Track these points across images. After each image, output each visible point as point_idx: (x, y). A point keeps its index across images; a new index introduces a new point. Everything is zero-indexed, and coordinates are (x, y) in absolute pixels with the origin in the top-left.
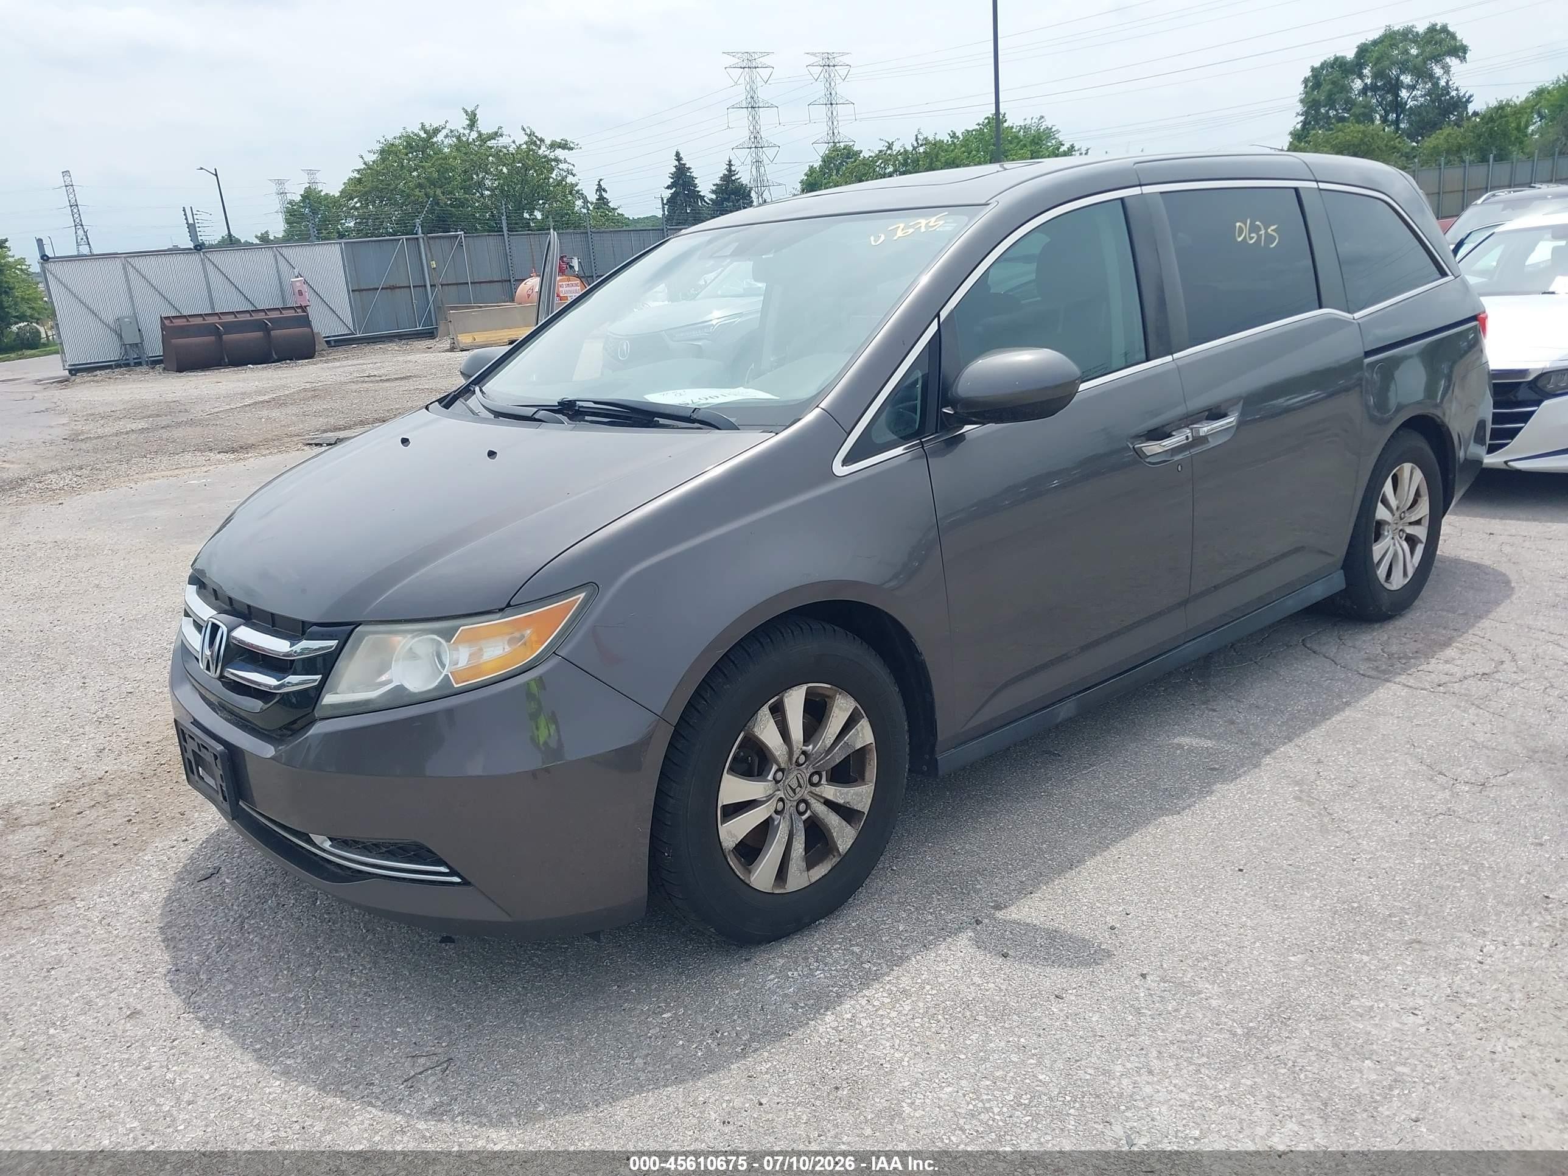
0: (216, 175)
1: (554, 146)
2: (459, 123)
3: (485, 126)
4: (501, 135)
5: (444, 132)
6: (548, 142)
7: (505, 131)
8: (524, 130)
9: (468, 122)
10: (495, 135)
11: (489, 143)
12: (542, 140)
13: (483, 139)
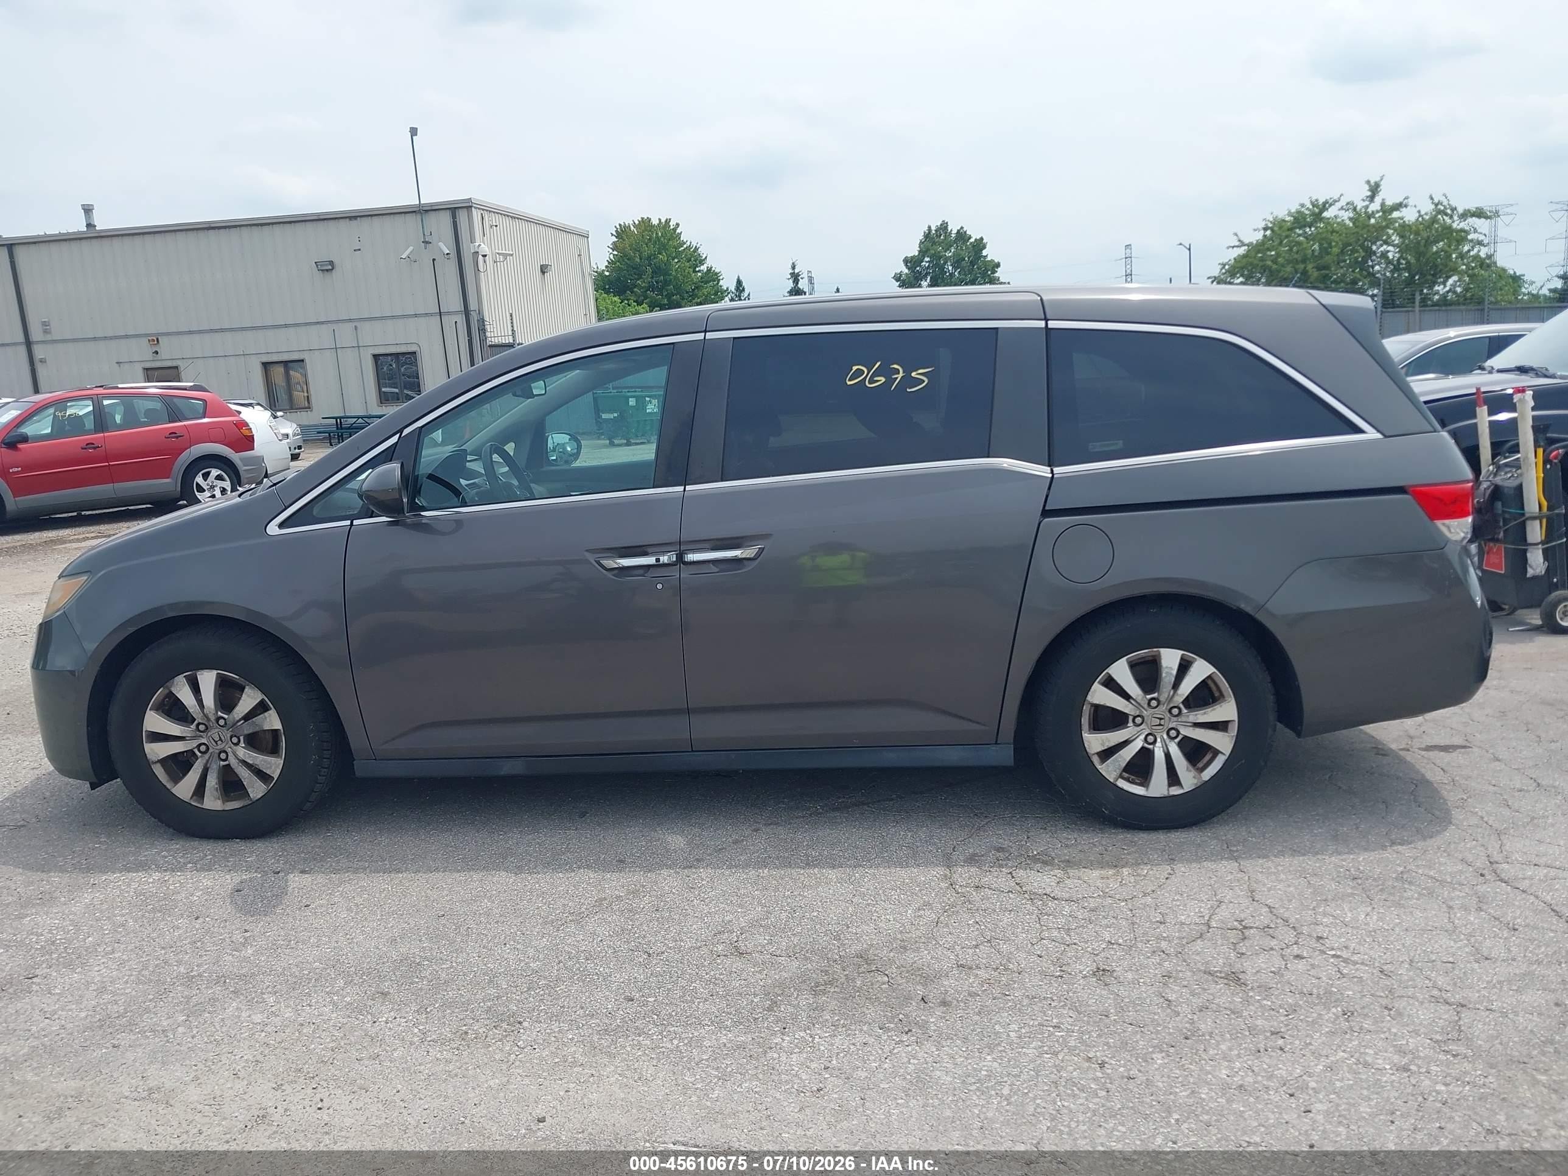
0: (1189, 249)
1: (1464, 216)
2: (1358, 195)
3: (1389, 195)
4: (1406, 206)
5: (1338, 205)
6: (1460, 210)
7: (1411, 202)
8: (1432, 198)
9: (1369, 193)
10: (1398, 206)
11: (1395, 214)
12: (1454, 209)
13: (1387, 210)
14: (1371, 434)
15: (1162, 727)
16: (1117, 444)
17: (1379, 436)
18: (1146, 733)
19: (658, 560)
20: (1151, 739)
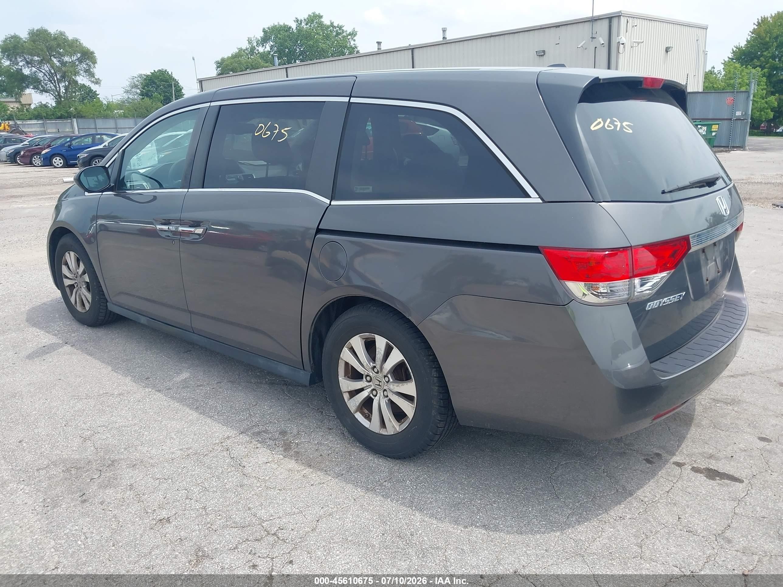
14: (534, 198)
15: (380, 387)
16: (369, 188)
17: (540, 201)
18: (372, 388)
19: (169, 228)
20: (374, 392)
